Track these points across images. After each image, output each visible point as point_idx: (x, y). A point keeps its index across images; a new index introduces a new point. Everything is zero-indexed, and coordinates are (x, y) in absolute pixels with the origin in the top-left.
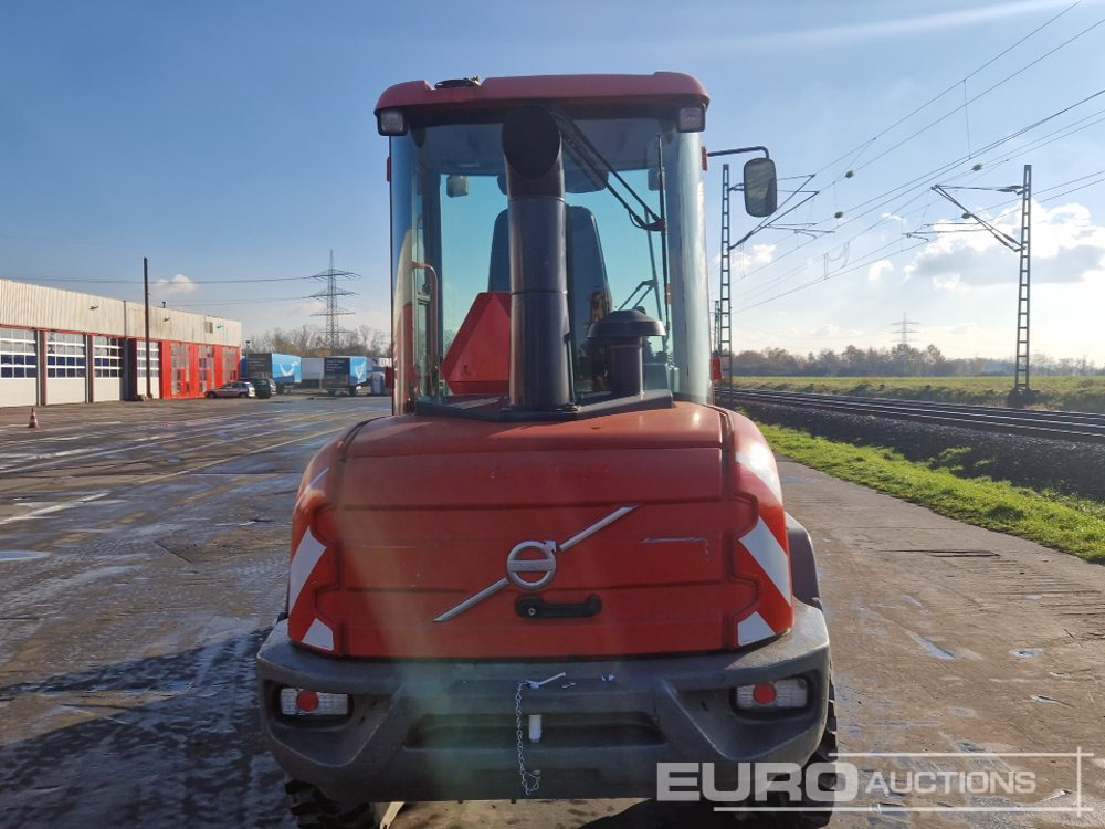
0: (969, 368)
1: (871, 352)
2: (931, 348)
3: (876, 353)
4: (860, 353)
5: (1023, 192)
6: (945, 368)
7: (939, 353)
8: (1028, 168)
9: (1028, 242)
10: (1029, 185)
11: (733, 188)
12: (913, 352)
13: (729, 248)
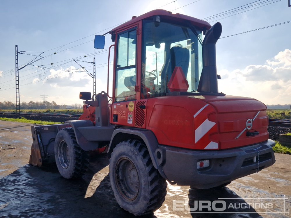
0: (63, 107)
1: (37, 102)
2: (53, 102)
3: (38, 103)
4: (34, 103)
5: (94, 64)
6: (58, 107)
7: (55, 103)
8: (94, 58)
9: (95, 76)
10: (95, 62)
11: (19, 53)
12: (48, 103)
13: (18, 70)
